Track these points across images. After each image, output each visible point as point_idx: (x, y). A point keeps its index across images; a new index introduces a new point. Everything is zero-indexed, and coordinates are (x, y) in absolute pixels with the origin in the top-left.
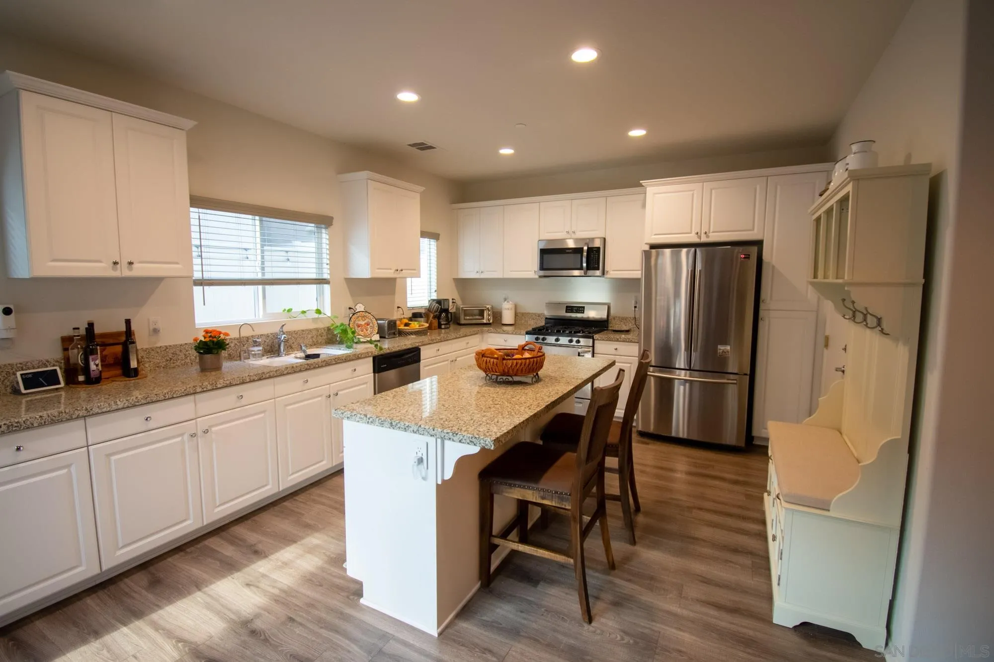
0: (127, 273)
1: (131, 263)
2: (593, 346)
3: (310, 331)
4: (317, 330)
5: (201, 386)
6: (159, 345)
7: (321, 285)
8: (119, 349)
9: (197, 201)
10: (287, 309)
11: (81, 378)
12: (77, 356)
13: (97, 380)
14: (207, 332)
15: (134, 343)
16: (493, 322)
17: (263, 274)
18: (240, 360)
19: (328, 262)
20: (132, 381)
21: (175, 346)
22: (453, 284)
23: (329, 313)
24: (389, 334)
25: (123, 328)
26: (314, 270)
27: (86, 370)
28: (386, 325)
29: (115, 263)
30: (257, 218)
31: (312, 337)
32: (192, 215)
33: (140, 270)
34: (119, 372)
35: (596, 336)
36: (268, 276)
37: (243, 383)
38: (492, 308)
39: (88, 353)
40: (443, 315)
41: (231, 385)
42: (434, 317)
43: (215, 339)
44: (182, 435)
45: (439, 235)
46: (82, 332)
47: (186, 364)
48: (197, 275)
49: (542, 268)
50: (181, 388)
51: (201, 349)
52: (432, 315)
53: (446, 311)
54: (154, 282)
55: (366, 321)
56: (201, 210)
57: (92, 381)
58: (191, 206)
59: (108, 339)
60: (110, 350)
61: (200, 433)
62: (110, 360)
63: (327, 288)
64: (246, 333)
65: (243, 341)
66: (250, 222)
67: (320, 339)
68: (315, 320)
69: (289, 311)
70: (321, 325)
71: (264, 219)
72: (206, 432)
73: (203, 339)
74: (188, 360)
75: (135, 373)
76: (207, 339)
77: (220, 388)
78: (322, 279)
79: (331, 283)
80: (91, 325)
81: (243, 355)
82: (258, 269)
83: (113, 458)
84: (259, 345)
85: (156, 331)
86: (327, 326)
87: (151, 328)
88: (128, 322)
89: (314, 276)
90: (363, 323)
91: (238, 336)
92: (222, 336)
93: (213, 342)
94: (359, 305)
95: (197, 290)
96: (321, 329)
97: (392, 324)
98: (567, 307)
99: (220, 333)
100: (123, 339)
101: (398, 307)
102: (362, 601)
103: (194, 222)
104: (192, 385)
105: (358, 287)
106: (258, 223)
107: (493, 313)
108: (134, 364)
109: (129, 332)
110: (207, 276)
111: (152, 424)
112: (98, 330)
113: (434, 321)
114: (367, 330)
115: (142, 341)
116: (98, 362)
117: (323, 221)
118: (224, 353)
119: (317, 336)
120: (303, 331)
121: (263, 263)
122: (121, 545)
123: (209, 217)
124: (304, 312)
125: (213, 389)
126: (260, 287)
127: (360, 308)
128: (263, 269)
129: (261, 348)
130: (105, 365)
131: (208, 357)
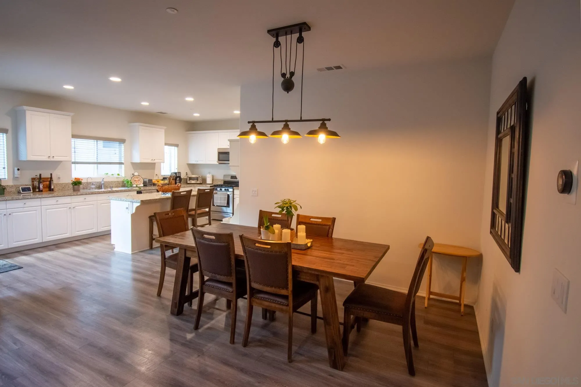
0: (52, 159)
1: (53, 157)
2: (233, 192)
3: (115, 182)
4: (118, 181)
5: (73, 194)
6: (60, 183)
7: (121, 165)
8: (48, 183)
9: (74, 136)
10: (106, 173)
11: (37, 190)
12: (36, 183)
13: (42, 191)
14: (76, 178)
15: (53, 181)
16: (202, 182)
17: (97, 160)
18: (87, 189)
19: (123, 156)
20: (52, 192)
21: (65, 183)
22: (187, 166)
23: (123, 176)
24: (148, 185)
25: (50, 176)
26: (118, 159)
27: (39, 188)
28: (148, 181)
29: (49, 157)
30: (96, 141)
31: (116, 184)
32: (72, 141)
33: (56, 159)
34: (48, 190)
35: (234, 188)
36: (99, 161)
37: (86, 194)
38: (202, 177)
39: (39, 183)
40: (178, 179)
41: (82, 195)
42: (173, 179)
43: (78, 181)
44: (67, 207)
45: (178, 145)
46: (38, 177)
47: (68, 190)
48: (73, 160)
49: (219, 160)
50: (67, 194)
51: (73, 184)
52: (172, 179)
53: (180, 177)
54: (59, 162)
55: (138, 179)
56: (75, 139)
57: (40, 191)
58: (72, 138)
59: (45, 180)
60: (45, 183)
61: (72, 208)
62: (45, 186)
63: (123, 166)
64: (89, 181)
65: (88, 184)
66: (93, 142)
67: (119, 185)
68: (117, 178)
69: (107, 174)
70: (119, 180)
71: (98, 141)
72: (74, 208)
73: (74, 181)
74: (69, 188)
75: (53, 190)
76: (76, 181)
77: (79, 195)
78: (121, 163)
79: (124, 164)
80: (40, 175)
81: (88, 188)
82: (95, 159)
83: (48, 210)
84: (94, 185)
85: (59, 178)
86: (122, 180)
87: (58, 177)
88: (51, 174)
89: (118, 162)
90: (137, 180)
91: (86, 182)
92: (80, 180)
93: (77, 182)
94: (136, 173)
95: (73, 165)
96: (120, 181)
97: (150, 181)
98: (231, 176)
99: (80, 179)
100: (49, 180)
101: (156, 175)
102: (115, 250)
103: (73, 143)
104: (70, 193)
105: (136, 166)
106: (96, 142)
107: (202, 179)
108: (52, 187)
109: (51, 178)
110: (77, 161)
111: (58, 203)
112: (42, 177)
113: (173, 181)
114: (138, 182)
115: (55, 181)
116: (42, 185)
117: (122, 141)
118: (81, 186)
119: (118, 184)
120: (112, 181)
121: (97, 156)
122: (48, 235)
123: (78, 141)
124: (113, 175)
125: (76, 195)
126: (96, 165)
127: (136, 174)
128: (97, 158)
129: (94, 186)
130: (44, 187)
131: (76, 186)
